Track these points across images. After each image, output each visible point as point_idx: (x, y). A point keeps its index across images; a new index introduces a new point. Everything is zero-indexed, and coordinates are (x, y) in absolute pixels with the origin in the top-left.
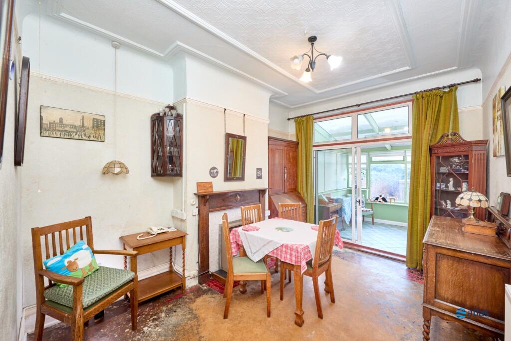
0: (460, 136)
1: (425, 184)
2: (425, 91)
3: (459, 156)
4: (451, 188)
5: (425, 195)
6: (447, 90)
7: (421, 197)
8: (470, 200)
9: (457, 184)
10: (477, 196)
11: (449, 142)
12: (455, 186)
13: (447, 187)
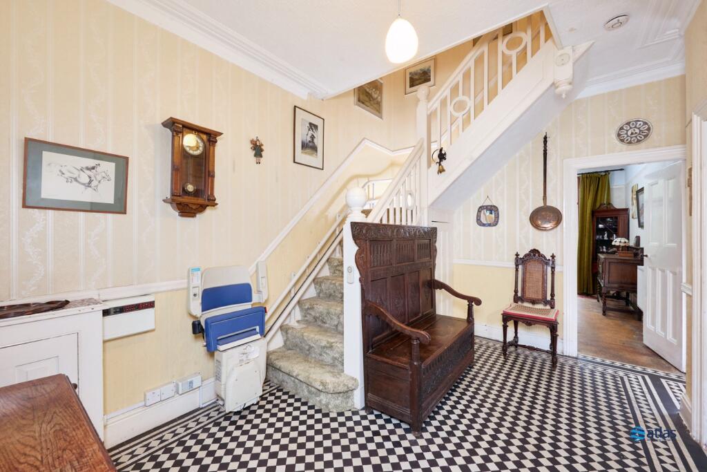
0: (612, 205)
1: (589, 236)
2: (589, 173)
3: (611, 218)
4: (606, 238)
5: (589, 243)
6: (603, 174)
7: (586, 245)
8: (620, 242)
9: (610, 236)
10: (623, 240)
11: (605, 208)
12: (608, 237)
13: (603, 237)
